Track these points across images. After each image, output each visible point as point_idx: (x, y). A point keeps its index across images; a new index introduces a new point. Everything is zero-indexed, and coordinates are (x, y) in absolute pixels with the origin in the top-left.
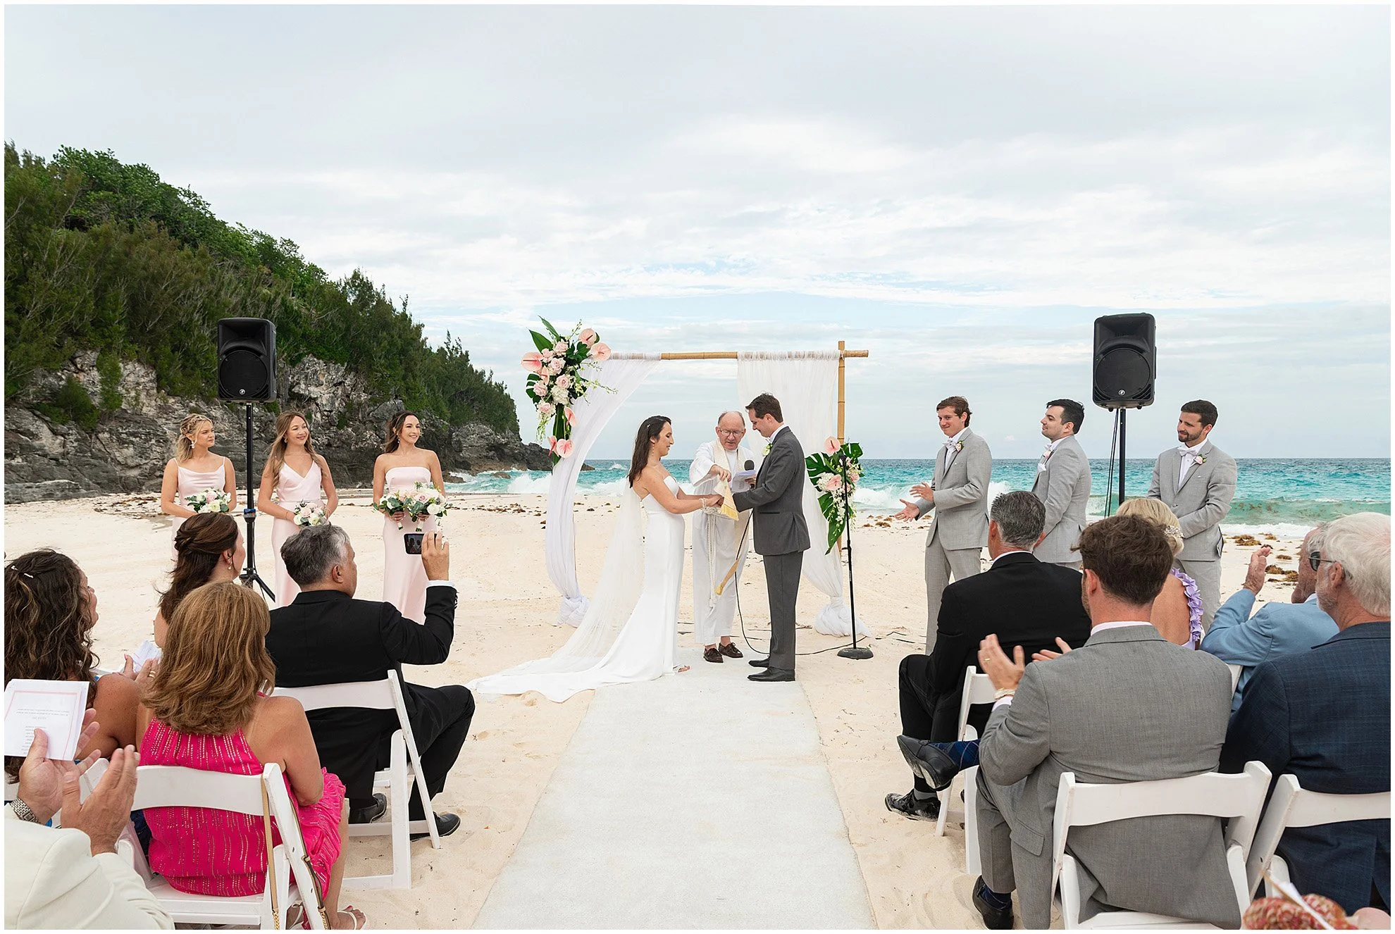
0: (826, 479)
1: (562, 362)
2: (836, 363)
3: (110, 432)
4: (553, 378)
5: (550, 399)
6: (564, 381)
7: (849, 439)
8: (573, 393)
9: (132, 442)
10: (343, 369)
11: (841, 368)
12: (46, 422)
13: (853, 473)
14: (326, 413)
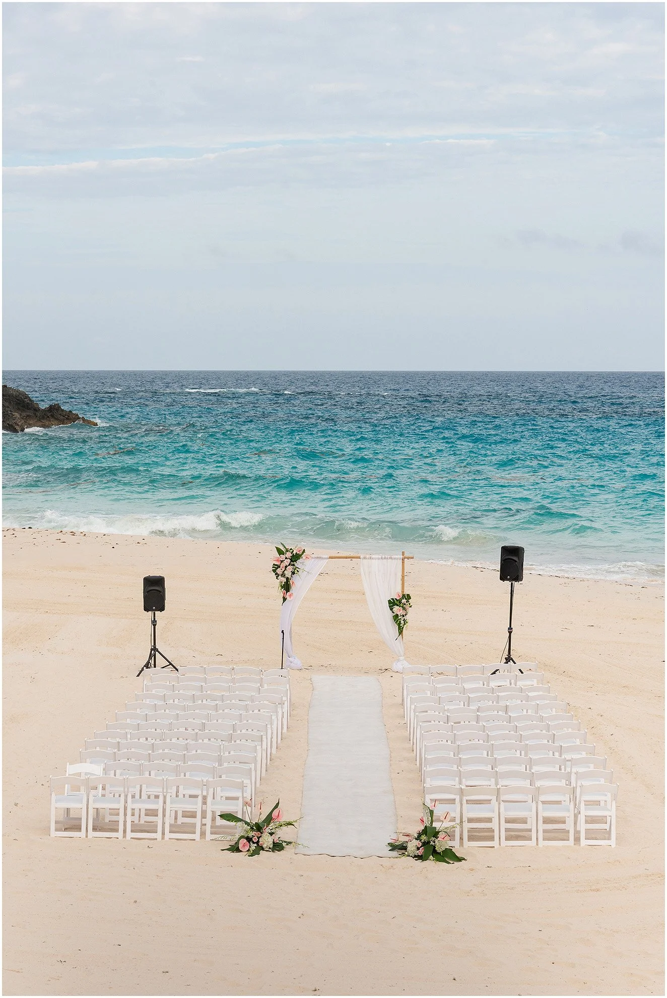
0: (396, 608)
1: (289, 561)
2: (401, 560)
4: (286, 567)
5: (283, 575)
6: (290, 568)
7: (406, 592)
8: (293, 573)
11: (403, 562)
13: (407, 607)
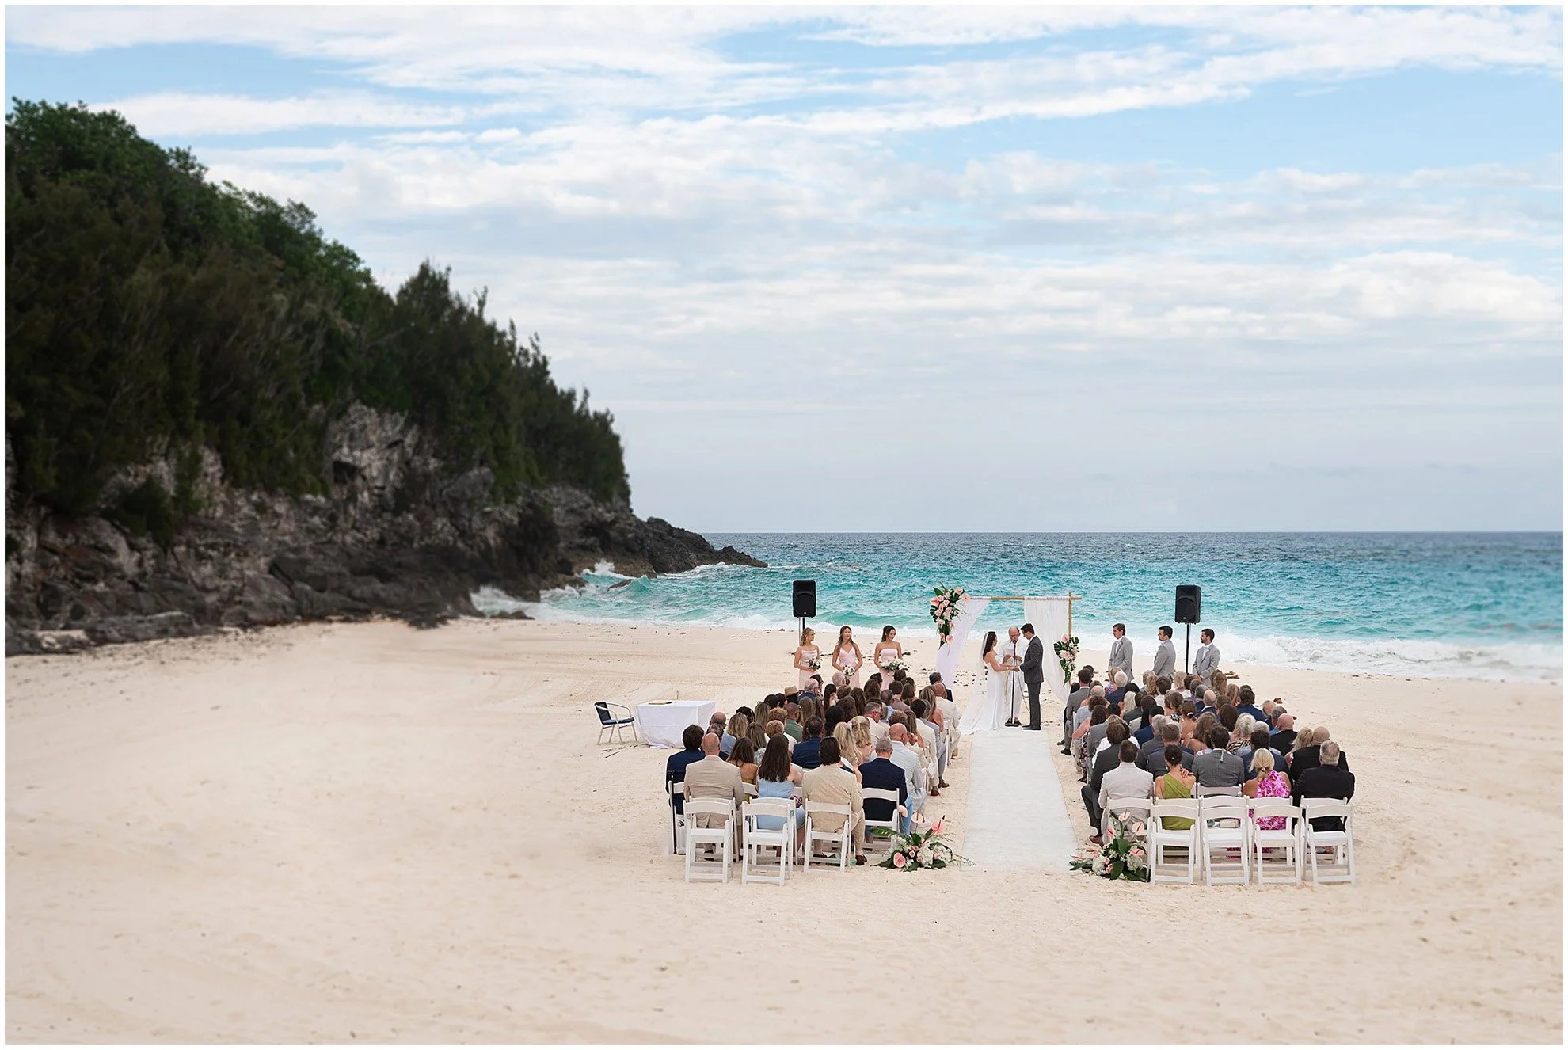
3: (189, 544)
9: (211, 558)
10: (402, 420)
12: (124, 534)
14: (376, 491)
